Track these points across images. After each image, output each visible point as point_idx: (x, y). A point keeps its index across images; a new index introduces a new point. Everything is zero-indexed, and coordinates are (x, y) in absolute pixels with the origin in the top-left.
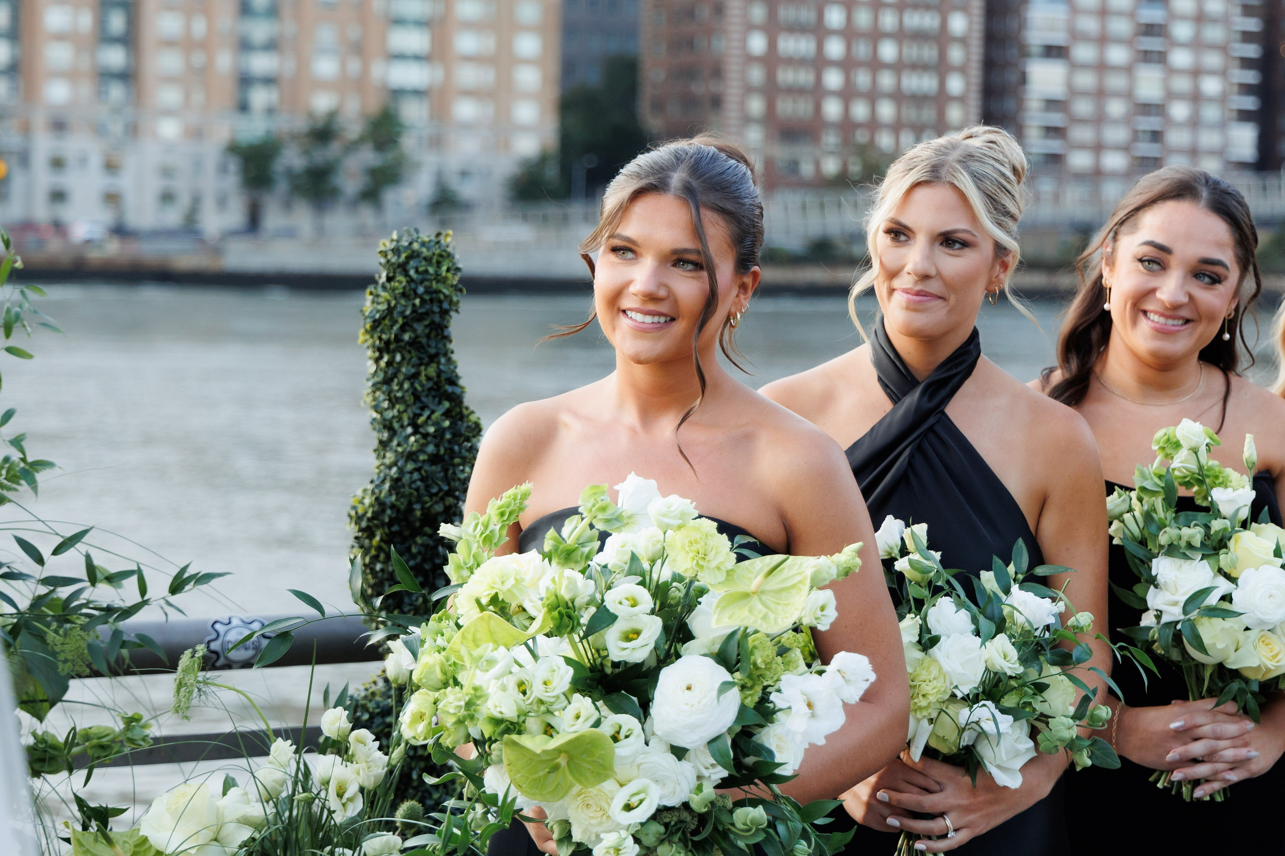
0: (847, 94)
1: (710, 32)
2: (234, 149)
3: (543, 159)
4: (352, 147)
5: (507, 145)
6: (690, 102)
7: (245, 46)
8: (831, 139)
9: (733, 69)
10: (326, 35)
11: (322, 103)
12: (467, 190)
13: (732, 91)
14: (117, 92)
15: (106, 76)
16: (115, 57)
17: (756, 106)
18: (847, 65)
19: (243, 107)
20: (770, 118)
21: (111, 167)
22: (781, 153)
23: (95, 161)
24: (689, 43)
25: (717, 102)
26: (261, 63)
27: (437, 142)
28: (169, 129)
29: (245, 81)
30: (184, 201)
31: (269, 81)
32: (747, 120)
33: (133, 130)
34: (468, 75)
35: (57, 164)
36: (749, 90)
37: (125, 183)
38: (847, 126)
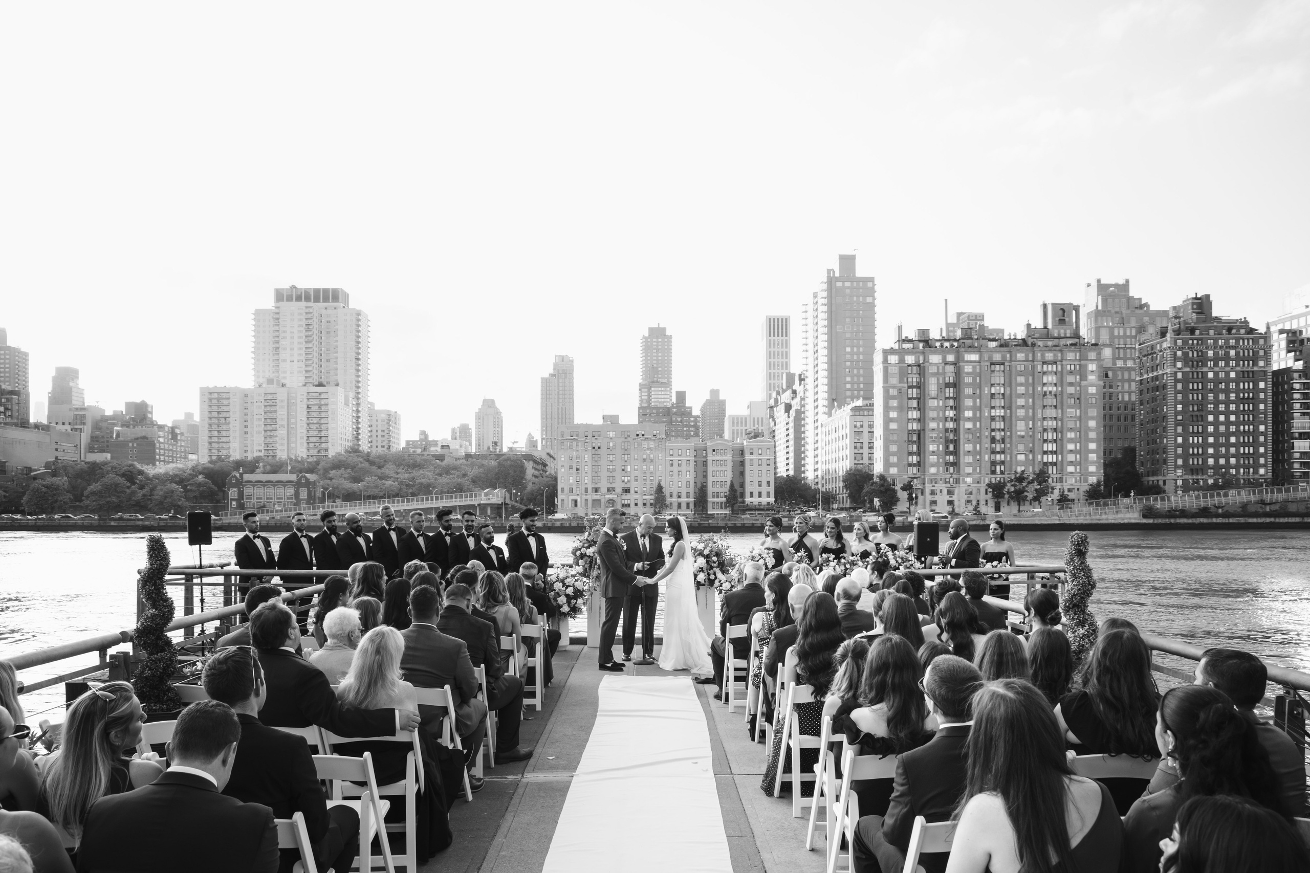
0: (1216, 456)
1: (1162, 438)
2: (989, 485)
3: (1099, 482)
4: (1032, 482)
5: (1086, 480)
6: (1155, 462)
7: (993, 452)
8: (1210, 472)
9: (1171, 449)
10: (1021, 447)
11: (1019, 469)
12: (1071, 496)
13: (1171, 458)
14: (951, 469)
15: (947, 464)
16: (951, 458)
17: (1180, 462)
18: (1215, 445)
19: (994, 472)
20: (1185, 465)
21: (950, 493)
22: (1190, 478)
23: (945, 491)
24: (1155, 442)
25: (1165, 461)
26: (998, 458)
27: (1061, 480)
28: (969, 480)
29: (994, 463)
30: (974, 503)
31: (1002, 463)
32: (1177, 467)
33: (957, 481)
34: (1071, 457)
35: (933, 493)
36: (1177, 456)
37: (954, 498)
38: (1217, 466)
